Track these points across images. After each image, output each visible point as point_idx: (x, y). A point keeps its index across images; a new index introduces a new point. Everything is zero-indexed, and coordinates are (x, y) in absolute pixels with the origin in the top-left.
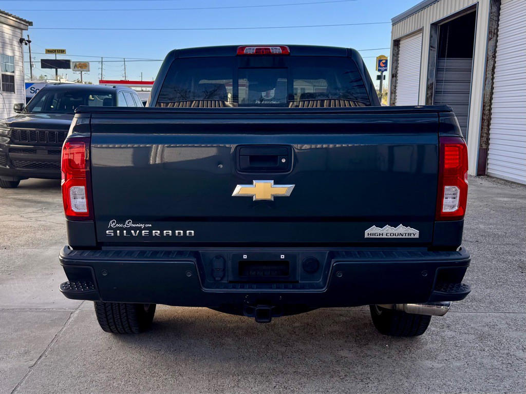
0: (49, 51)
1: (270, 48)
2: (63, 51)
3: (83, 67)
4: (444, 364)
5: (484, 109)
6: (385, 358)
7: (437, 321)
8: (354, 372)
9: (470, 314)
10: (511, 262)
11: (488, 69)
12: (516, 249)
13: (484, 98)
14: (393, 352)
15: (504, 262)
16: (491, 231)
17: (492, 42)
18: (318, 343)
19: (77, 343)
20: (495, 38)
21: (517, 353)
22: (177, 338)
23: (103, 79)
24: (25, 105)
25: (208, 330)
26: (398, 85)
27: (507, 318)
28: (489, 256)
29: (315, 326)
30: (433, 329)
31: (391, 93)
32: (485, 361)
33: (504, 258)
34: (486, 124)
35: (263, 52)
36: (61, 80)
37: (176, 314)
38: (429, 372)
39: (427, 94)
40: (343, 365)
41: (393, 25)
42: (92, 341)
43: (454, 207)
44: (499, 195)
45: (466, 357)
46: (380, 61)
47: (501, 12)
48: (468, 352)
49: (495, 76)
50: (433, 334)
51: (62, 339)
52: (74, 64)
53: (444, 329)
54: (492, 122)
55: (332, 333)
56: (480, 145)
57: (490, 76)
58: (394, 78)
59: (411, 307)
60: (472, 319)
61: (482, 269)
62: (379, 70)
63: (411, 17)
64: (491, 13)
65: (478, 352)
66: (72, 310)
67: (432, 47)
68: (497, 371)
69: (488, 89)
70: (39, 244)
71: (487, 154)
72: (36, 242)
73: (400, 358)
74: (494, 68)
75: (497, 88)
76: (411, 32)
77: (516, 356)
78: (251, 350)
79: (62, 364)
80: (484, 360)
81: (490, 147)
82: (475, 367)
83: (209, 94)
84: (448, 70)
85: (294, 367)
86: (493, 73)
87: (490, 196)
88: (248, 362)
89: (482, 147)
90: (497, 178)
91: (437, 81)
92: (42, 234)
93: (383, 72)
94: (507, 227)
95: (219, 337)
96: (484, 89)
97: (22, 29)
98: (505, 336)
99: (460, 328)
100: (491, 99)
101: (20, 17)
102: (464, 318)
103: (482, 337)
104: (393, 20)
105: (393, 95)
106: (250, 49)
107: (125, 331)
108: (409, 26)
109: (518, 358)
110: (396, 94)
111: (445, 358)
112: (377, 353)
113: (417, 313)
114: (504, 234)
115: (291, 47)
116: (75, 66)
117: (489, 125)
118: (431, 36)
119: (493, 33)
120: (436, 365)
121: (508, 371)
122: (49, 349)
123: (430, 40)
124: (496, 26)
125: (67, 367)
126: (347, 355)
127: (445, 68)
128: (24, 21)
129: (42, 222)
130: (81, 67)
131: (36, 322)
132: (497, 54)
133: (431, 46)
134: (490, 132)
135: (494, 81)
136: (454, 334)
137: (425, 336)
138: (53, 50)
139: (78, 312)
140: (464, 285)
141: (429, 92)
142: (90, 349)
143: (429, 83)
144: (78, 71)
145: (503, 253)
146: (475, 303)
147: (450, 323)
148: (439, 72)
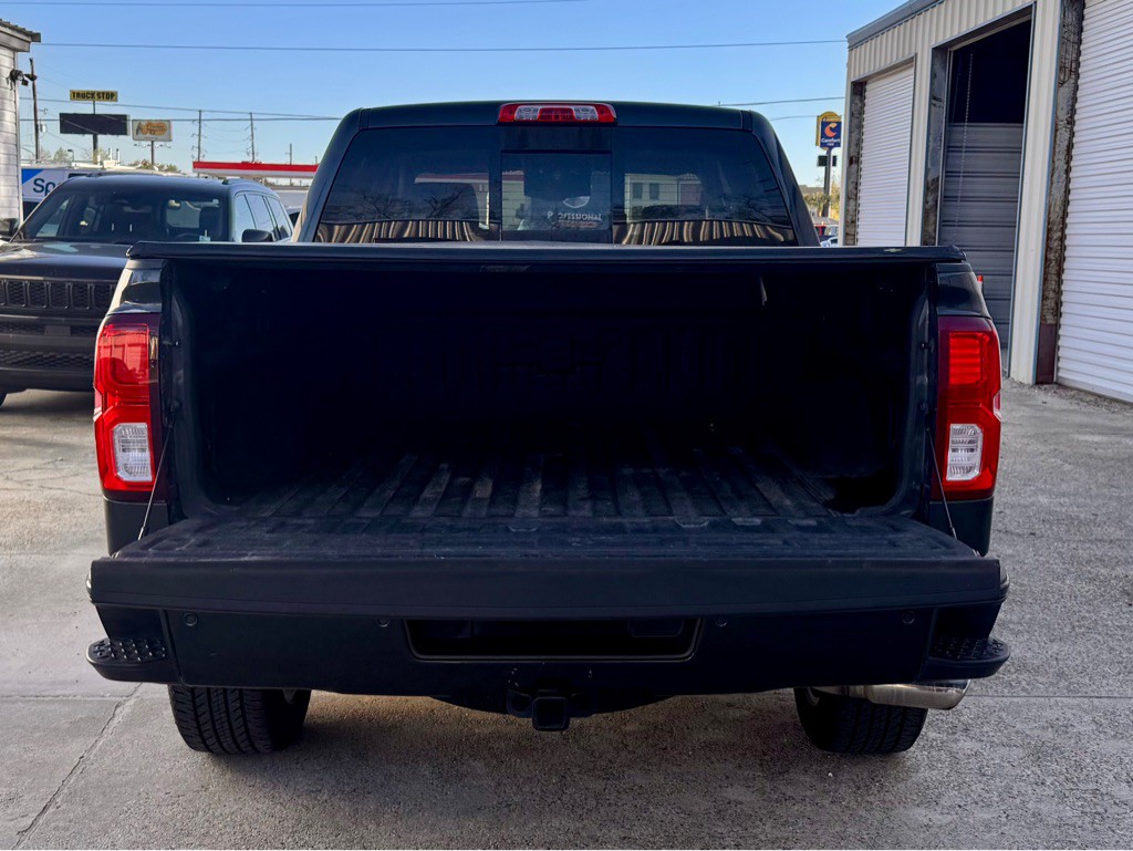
0: (78, 96)
1: (573, 108)
2: (110, 96)
3: (156, 130)
4: (955, 816)
5: (1048, 238)
6: (826, 803)
7: (941, 717)
8: (755, 837)
9: (1016, 700)
10: (1106, 581)
11: (1057, 150)
12: (1117, 552)
13: (1049, 213)
14: (843, 789)
15: (1092, 580)
16: (1064, 510)
17: (1066, 91)
18: (676, 769)
19: (130, 776)
20: (1072, 81)
21: (1115, 790)
22: (360, 763)
23: (201, 159)
24: (22, 222)
25: (429, 743)
26: (862, 180)
27: (1095, 709)
28: (1058, 568)
29: (671, 732)
30: (932, 735)
31: (848, 198)
32: (1044, 808)
33: (1090, 573)
34: (1053, 269)
35: (557, 117)
36: (105, 162)
37: (358, 706)
38: (922, 836)
39: (925, 202)
40: (733, 821)
41: (851, 48)
42: (163, 772)
43: (970, 470)
44: (1082, 428)
45: (1002, 800)
46: (824, 124)
47: (1084, 23)
48: (1008, 788)
49: (1072, 164)
50: (932, 746)
51: (96, 765)
52: (136, 124)
53: (956, 736)
54: (1066, 265)
55: (708, 746)
56: (1042, 317)
57: (1061, 165)
58: (854, 166)
59: (881, 690)
60: (1018, 713)
61: (1043, 598)
62: (823, 145)
63: (890, 33)
64: (1063, 26)
65: (1029, 788)
66: (119, 699)
67: (935, 98)
68: (1071, 832)
69: (1058, 194)
70: (45, 544)
71: (1056, 337)
72: (41, 538)
73: (859, 804)
74: (1070, 146)
75: (1079, 191)
76: (889, 64)
77: (1112, 797)
78: (526, 789)
79: (94, 826)
80: (1042, 806)
81: (1062, 321)
82: (1023, 823)
83: (439, 205)
84: (971, 150)
85: (623, 827)
86: (1069, 157)
87: (1064, 430)
88: (519, 816)
89: (1045, 320)
90: (1079, 390)
91: (949, 174)
92: (55, 520)
93: (831, 148)
94: (1100, 501)
95: (455, 759)
96: (1049, 193)
97: (15, 50)
98: (1089, 750)
99: (992, 734)
100: (1065, 215)
101: (12, 23)
102: (1001, 710)
103: (1038, 754)
104: (850, 38)
105: (852, 203)
106: (529, 110)
107: (238, 747)
108: (886, 51)
109: (1117, 801)
110: (860, 201)
111: (958, 801)
112: (808, 793)
113: (894, 703)
114: (1093, 517)
115: (619, 107)
116: (139, 129)
117: (1060, 271)
118: (933, 76)
119: (1069, 71)
120: (938, 818)
121: (1096, 830)
122: (65, 791)
123: (932, 84)
124: (1074, 56)
125: (106, 832)
126: (740, 798)
127: (964, 144)
128: (22, 31)
129: (54, 492)
130: (152, 131)
131: (37, 728)
132: (1076, 117)
133: (933, 97)
134: (1063, 288)
135: (1071, 175)
136: (977, 746)
137: (915, 753)
138: (88, 93)
139: (132, 702)
140: (995, 642)
141: (930, 198)
142: (159, 789)
143: (930, 179)
144: (146, 139)
145: (1089, 562)
146: (1024, 676)
147: (971, 722)
148: (951, 154)
